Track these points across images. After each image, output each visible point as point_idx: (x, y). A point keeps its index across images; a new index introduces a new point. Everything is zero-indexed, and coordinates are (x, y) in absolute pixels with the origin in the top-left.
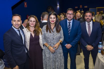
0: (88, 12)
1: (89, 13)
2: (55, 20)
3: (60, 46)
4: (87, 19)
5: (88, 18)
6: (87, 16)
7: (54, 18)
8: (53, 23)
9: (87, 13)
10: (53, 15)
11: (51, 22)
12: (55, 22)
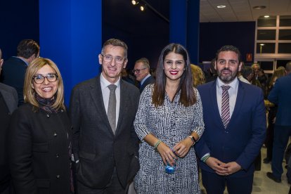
0: (227, 50)
1: (229, 52)
2: (180, 67)
3: (193, 150)
4: (225, 69)
5: (227, 67)
6: (223, 61)
7: (178, 62)
8: (174, 77)
9: (223, 50)
10: (176, 52)
11: (168, 73)
12: (180, 73)
